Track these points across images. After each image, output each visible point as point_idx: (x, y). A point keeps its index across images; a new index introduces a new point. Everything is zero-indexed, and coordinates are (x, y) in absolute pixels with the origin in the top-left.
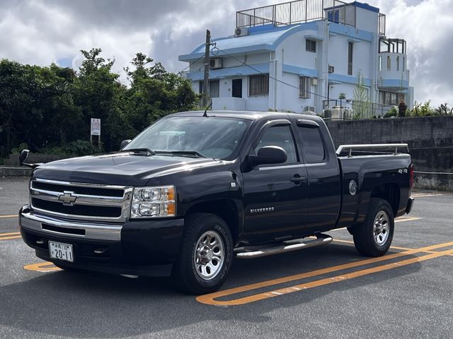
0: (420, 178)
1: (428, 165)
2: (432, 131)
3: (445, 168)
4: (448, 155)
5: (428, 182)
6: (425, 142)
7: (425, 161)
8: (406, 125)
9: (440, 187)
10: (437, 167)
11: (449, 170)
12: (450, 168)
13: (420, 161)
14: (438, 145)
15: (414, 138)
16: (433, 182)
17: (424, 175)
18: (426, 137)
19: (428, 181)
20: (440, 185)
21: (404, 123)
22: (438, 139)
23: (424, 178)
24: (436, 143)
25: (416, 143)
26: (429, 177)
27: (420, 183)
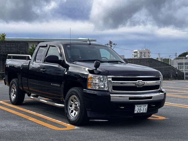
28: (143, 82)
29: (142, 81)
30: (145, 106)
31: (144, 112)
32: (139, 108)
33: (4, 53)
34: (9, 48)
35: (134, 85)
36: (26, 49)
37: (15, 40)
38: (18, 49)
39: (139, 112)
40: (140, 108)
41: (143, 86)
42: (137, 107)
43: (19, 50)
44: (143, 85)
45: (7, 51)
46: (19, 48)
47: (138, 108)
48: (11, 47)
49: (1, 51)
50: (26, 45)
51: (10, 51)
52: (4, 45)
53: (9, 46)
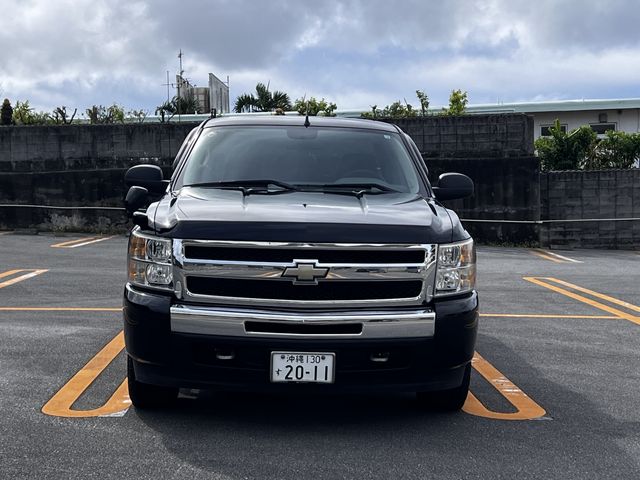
0: (55, 217)
1: (67, 197)
2: (60, 146)
3: (92, 200)
4: (96, 181)
5: (66, 222)
6: (50, 164)
7: (60, 191)
8: (18, 138)
9: (86, 228)
10: (80, 200)
11: (98, 203)
12: (100, 199)
13: (53, 191)
14: (70, 167)
15: (31, 157)
16: (75, 221)
17: (60, 212)
18: (52, 155)
19: (67, 220)
20: (86, 224)
21: (13, 134)
22: (71, 158)
23: (60, 215)
24: (67, 163)
25: (36, 164)
26: (68, 213)
27: (54, 222)
28: (318, 265)
29: (316, 261)
30: (323, 358)
31: (321, 379)
32: (295, 364)
33: (449, 156)
34: (467, 140)
35: (276, 275)
36: (526, 139)
37: (516, 111)
38: (496, 141)
39: (295, 379)
40: (299, 363)
41: (322, 280)
42: (283, 358)
43: (499, 144)
44: (320, 277)
45: (461, 148)
46: (499, 138)
47: (285, 362)
48: (472, 136)
49: (442, 149)
50: (527, 127)
51: (470, 149)
52: (451, 131)
53: (469, 132)
